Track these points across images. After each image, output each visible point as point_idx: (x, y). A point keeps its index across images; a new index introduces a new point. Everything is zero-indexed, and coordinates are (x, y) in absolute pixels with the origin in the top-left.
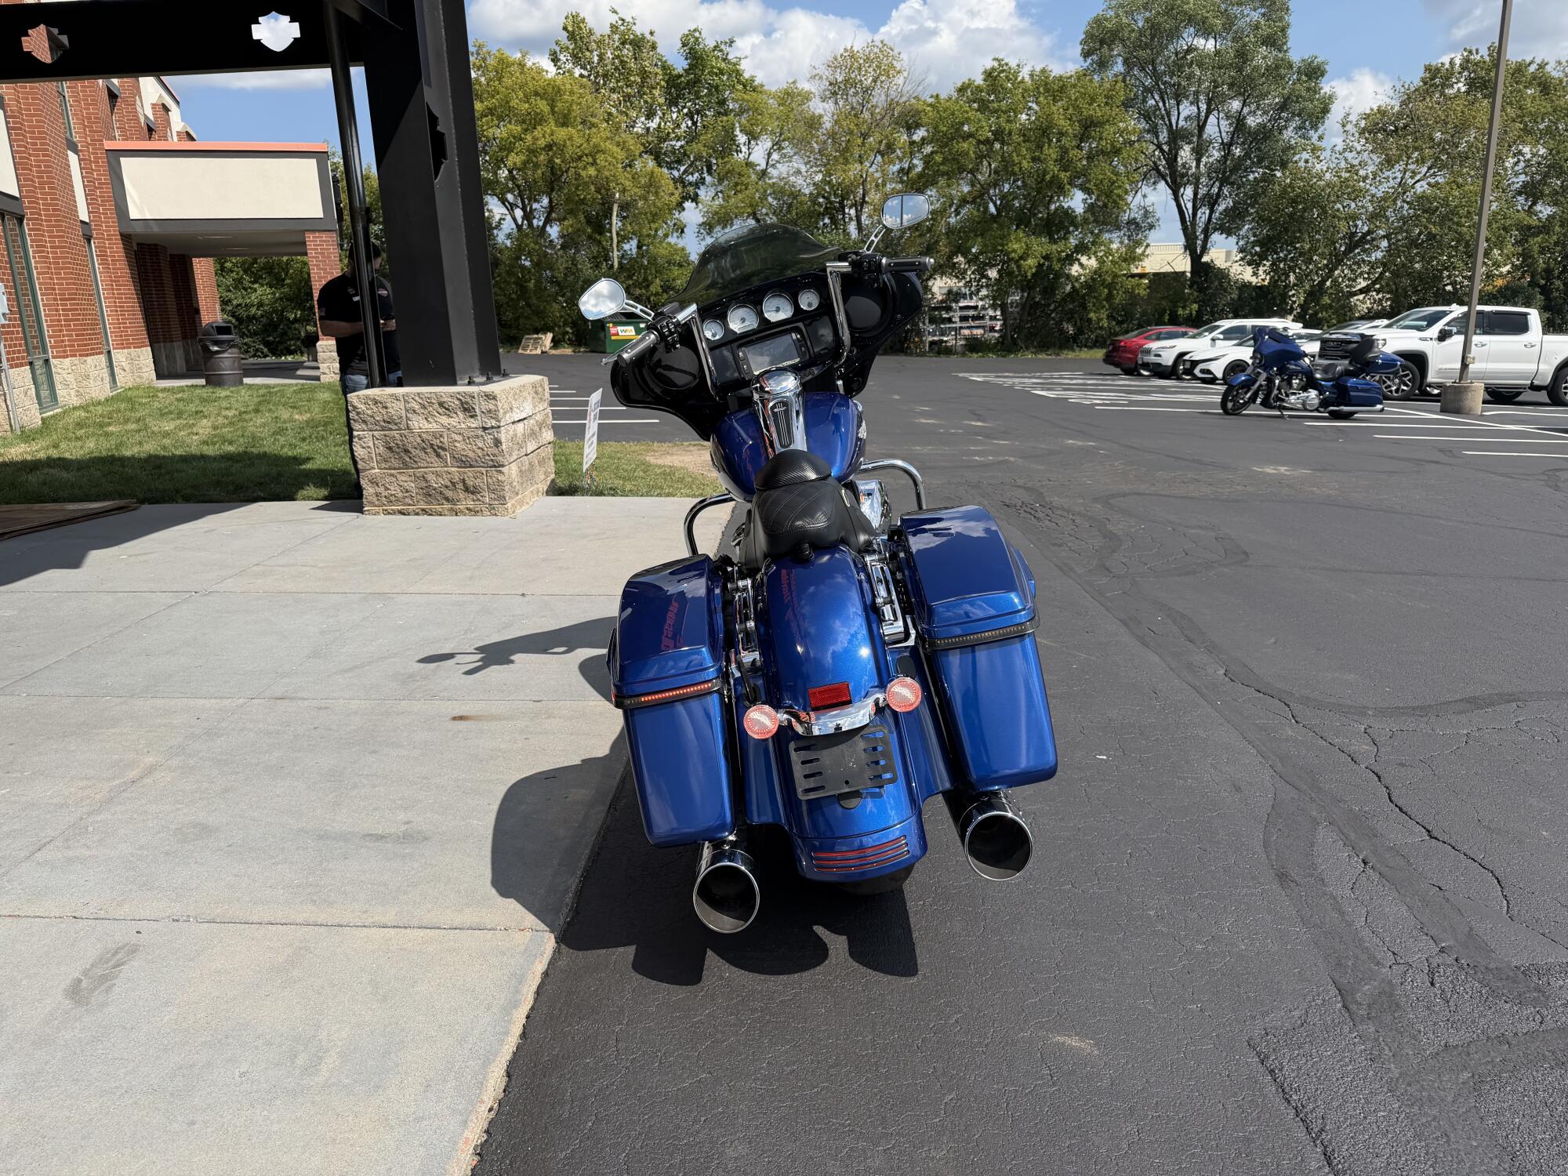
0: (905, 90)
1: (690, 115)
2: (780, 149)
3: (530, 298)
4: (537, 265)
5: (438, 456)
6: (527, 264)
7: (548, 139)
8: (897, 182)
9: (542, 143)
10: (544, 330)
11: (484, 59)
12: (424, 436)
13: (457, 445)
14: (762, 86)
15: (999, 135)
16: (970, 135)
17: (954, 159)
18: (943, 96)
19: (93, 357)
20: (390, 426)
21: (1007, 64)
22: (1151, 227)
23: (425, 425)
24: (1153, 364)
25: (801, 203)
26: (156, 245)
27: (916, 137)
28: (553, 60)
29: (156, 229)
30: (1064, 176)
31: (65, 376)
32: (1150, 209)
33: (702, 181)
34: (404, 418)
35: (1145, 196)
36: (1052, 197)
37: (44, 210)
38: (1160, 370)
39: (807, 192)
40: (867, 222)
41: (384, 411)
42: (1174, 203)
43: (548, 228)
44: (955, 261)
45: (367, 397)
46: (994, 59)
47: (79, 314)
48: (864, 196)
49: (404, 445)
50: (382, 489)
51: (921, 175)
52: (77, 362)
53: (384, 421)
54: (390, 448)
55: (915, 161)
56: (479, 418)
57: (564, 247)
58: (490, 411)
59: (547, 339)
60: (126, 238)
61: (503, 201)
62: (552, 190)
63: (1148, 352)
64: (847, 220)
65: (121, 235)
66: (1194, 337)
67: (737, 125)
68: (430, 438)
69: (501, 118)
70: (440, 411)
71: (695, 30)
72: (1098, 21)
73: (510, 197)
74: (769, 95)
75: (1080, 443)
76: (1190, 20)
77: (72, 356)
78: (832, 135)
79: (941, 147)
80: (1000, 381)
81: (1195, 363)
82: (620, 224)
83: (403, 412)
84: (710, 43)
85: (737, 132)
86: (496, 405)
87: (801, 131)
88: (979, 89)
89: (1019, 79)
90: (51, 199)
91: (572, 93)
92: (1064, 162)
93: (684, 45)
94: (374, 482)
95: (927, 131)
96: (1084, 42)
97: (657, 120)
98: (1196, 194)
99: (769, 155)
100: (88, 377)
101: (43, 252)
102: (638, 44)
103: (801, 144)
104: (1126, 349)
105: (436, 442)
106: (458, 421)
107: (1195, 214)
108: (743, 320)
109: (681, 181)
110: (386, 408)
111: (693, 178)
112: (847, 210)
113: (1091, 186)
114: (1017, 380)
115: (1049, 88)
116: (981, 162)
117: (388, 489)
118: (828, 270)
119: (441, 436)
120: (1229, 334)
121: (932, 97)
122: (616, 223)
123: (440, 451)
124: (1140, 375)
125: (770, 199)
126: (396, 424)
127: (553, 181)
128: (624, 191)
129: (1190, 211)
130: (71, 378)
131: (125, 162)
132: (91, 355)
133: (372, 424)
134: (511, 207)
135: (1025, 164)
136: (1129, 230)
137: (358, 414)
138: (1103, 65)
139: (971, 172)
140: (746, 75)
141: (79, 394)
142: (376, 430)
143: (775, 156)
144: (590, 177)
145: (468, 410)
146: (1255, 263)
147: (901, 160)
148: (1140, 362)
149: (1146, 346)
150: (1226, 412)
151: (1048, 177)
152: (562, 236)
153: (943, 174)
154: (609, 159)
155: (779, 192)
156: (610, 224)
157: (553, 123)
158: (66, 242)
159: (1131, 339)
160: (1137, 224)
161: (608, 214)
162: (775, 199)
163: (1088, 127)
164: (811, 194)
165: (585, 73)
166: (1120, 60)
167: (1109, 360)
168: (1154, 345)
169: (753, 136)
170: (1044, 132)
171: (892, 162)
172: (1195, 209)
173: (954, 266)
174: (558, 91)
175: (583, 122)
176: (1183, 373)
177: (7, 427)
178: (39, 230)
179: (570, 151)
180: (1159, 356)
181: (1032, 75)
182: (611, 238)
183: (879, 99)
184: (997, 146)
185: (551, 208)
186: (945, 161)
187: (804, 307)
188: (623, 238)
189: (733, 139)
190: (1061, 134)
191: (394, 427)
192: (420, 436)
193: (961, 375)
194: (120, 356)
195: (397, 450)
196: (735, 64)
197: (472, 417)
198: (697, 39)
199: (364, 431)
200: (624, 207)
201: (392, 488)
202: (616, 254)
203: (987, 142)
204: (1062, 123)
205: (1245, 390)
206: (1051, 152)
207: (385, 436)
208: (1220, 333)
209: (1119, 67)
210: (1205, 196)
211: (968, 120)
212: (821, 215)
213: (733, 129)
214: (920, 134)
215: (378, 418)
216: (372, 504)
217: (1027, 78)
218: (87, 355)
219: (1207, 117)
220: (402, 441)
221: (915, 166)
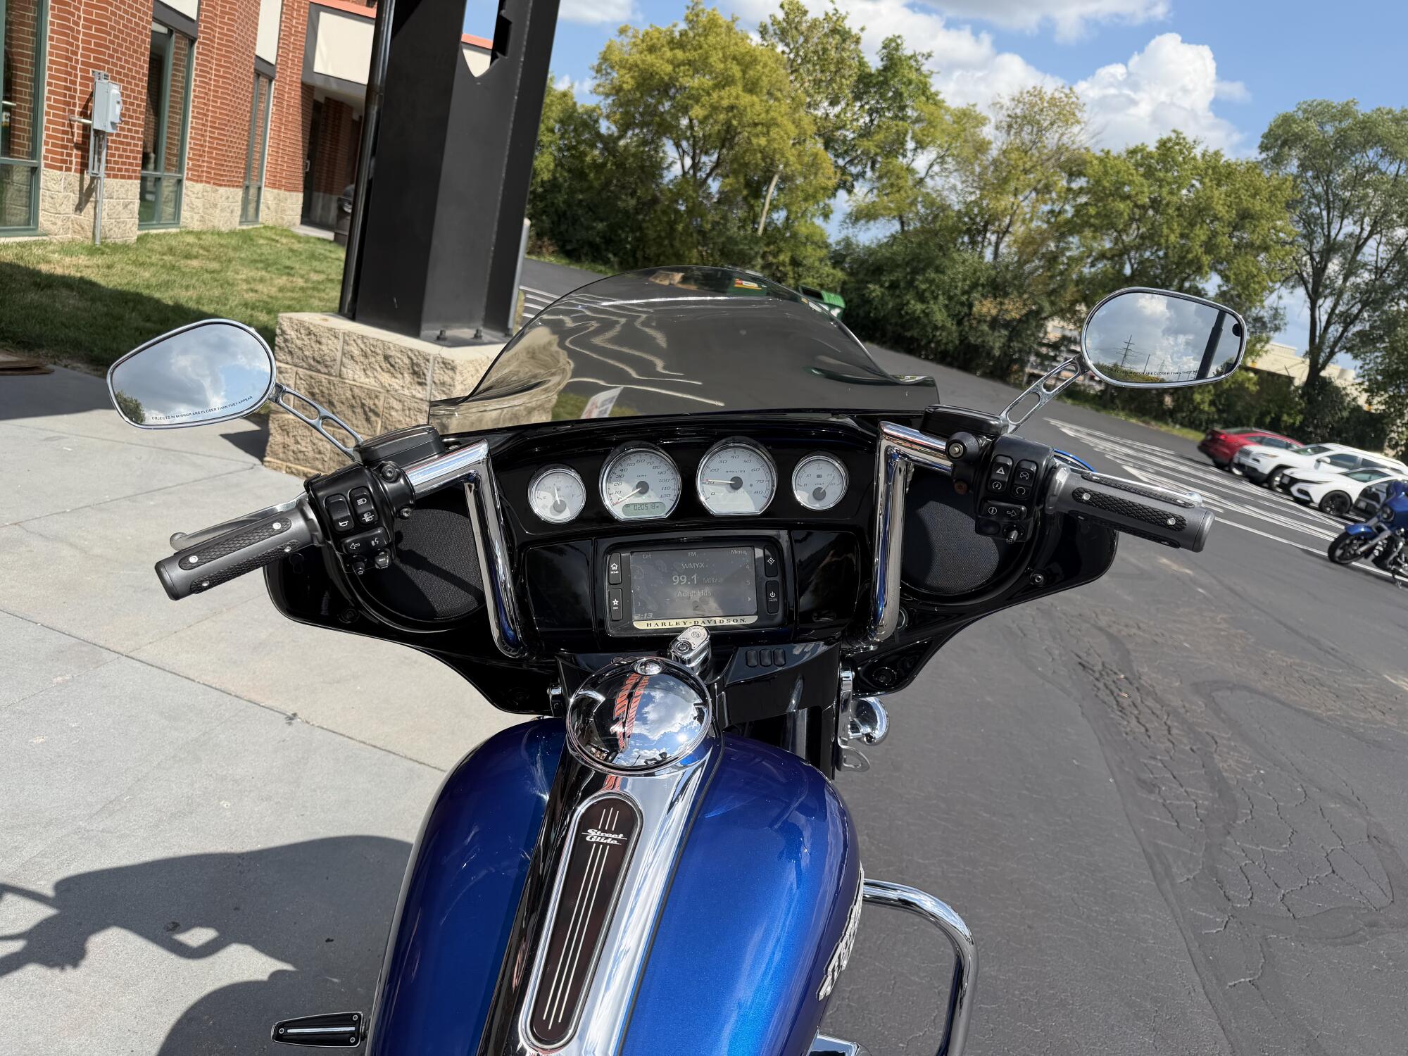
0: (1078, 139)
1: (870, 113)
2: (943, 163)
3: (675, 239)
4: (690, 211)
5: (368, 420)
6: (683, 208)
7: (732, 101)
8: (1043, 221)
9: (725, 103)
10: (678, 270)
11: (697, 15)
12: (356, 391)
13: (393, 413)
14: (943, 101)
15: (1155, 203)
16: (1128, 197)
17: (1106, 215)
18: (1114, 153)
19: (227, 189)
20: (319, 367)
21: (1184, 139)
22: (1277, 329)
23: (362, 379)
24: (1249, 467)
25: (947, 217)
26: (342, 103)
27: (1075, 186)
28: (761, 32)
29: (334, 87)
30: (1206, 259)
31: (193, 199)
32: (1281, 312)
33: (862, 174)
34: (338, 362)
35: (1280, 297)
36: (1189, 275)
37: (219, 38)
38: (1253, 475)
39: (956, 208)
40: (1004, 251)
41: (316, 346)
42: (1308, 312)
43: (710, 181)
44: (1077, 308)
45: (301, 323)
46: (1174, 131)
47: (224, 145)
48: (1009, 226)
49: (329, 395)
50: (292, 440)
51: (1068, 222)
52: (209, 189)
53: (314, 359)
54: (313, 394)
55: (1067, 207)
56: (428, 388)
57: (719, 202)
58: (443, 384)
59: (678, 277)
60: (308, 89)
61: (678, 145)
62: (723, 146)
63: (1247, 453)
64: (986, 244)
65: (303, 84)
66: (1297, 452)
67: (910, 131)
68: (363, 395)
69: (696, 71)
70: (384, 365)
71: (899, 37)
72: (1286, 120)
73: (684, 144)
74: (947, 110)
75: (1175, 567)
76: (1379, 141)
77: (206, 182)
78: (995, 162)
79: (1096, 200)
80: (1091, 441)
81: (1294, 481)
82: (776, 193)
83: (339, 354)
84: (908, 52)
85: (908, 138)
86: (453, 379)
87: (968, 151)
88: (1150, 156)
89: (1192, 155)
90: (228, 30)
91: (765, 65)
92: (1210, 247)
93: (884, 48)
94: (284, 429)
95: (1088, 182)
96: (1265, 136)
97: (837, 109)
98: (1333, 309)
99: (931, 166)
100: (215, 206)
101: (206, 77)
102: (845, 35)
103: (964, 164)
104: (1226, 444)
105: (369, 402)
106: (402, 384)
107: (1326, 328)
108: (643, 488)
109: (843, 170)
110: (320, 343)
111: (854, 170)
112: (988, 235)
113: (1231, 274)
114: (1108, 445)
115: (1217, 171)
116: (1130, 225)
117: (297, 443)
118: (884, 443)
119: (377, 397)
120: (1336, 460)
121: (1102, 151)
122: (772, 192)
123: (371, 414)
124: (1230, 472)
125: (919, 206)
126: (326, 366)
127: (727, 138)
128: (786, 165)
129: (1323, 324)
130: (198, 203)
131: (324, 17)
132: (225, 185)
133: (298, 358)
134: (683, 154)
135: (1172, 238)
136: (1254, 327)
137: (286, 341)
138: (1277, 161)
139: (1119, 232)
140: (933, 90)
141: (202, 220)
142: (301, 367)
143: (936, 168)
144: (760, 145)
145: (417, 374)
146: (1371, 392)
147: (1053, 203)
148: (1236, 461)
149: (1247, 447)
150: (1332, 557)
151: (1190, 256)
152: (720, 192)
153: (1092, 225)
154: (782, 133)
155: (930, 203)
156: (767, 191)
157: (740, 88)
158: (231, 74)
159: (1231, 433)
160: (1264, 324)
161: (768, 181)
162: (923, 206)
163: (1245, 217)
164: (959, 211)
165: (787, 50)
166: (1296, 162)
167: (1203, 447)
168: (1255, 449)
169: (921, 145)
170: (1199, 212)
171: (1045, 203)
172: (1328, 323)
173: (1075, 312)
174: (755, 61)
175: (769, 93)
176: (1278, 486)
177: (90, 235)
178: (207, 55)
179: (747, 118)
180: (1258, 461)
181: (1204, 155)
182: (764, 204)
183: (1051, 139)
184: (1151, 212)
185: (718, 164)
186: (1098, 215)
187: (802, 497)
188: (774, 207)
189: (903, 143)
190: (1216, 218)
191: (324, 370)
192: (351, 390)
193: (1053, 422)
194: (268, 195)
195: (321, 399)
196: (926, 77)
197: (420, 384)
198: (898, 45)
199: (287, 363)
200: (784, 179)
201: (303, 444)
202: (763, 220)
203: (1143, 208)
204: (1221, 209)
205: (1360, 542)
206: (1201, 234)
207: (311, 377)
208: (1329, 457)
209: (1293, 167)
210: (1342, 314)
211: (1131, 183)
212: (961, 233)
213: (905, 135)
214: (1080, 183)
215: (307, 353)
216: (275, 455)
217: (1199, 157)
218: (221, 185)
219: (1366, 240)
220: (329, 389)
221: (1066, 211)
